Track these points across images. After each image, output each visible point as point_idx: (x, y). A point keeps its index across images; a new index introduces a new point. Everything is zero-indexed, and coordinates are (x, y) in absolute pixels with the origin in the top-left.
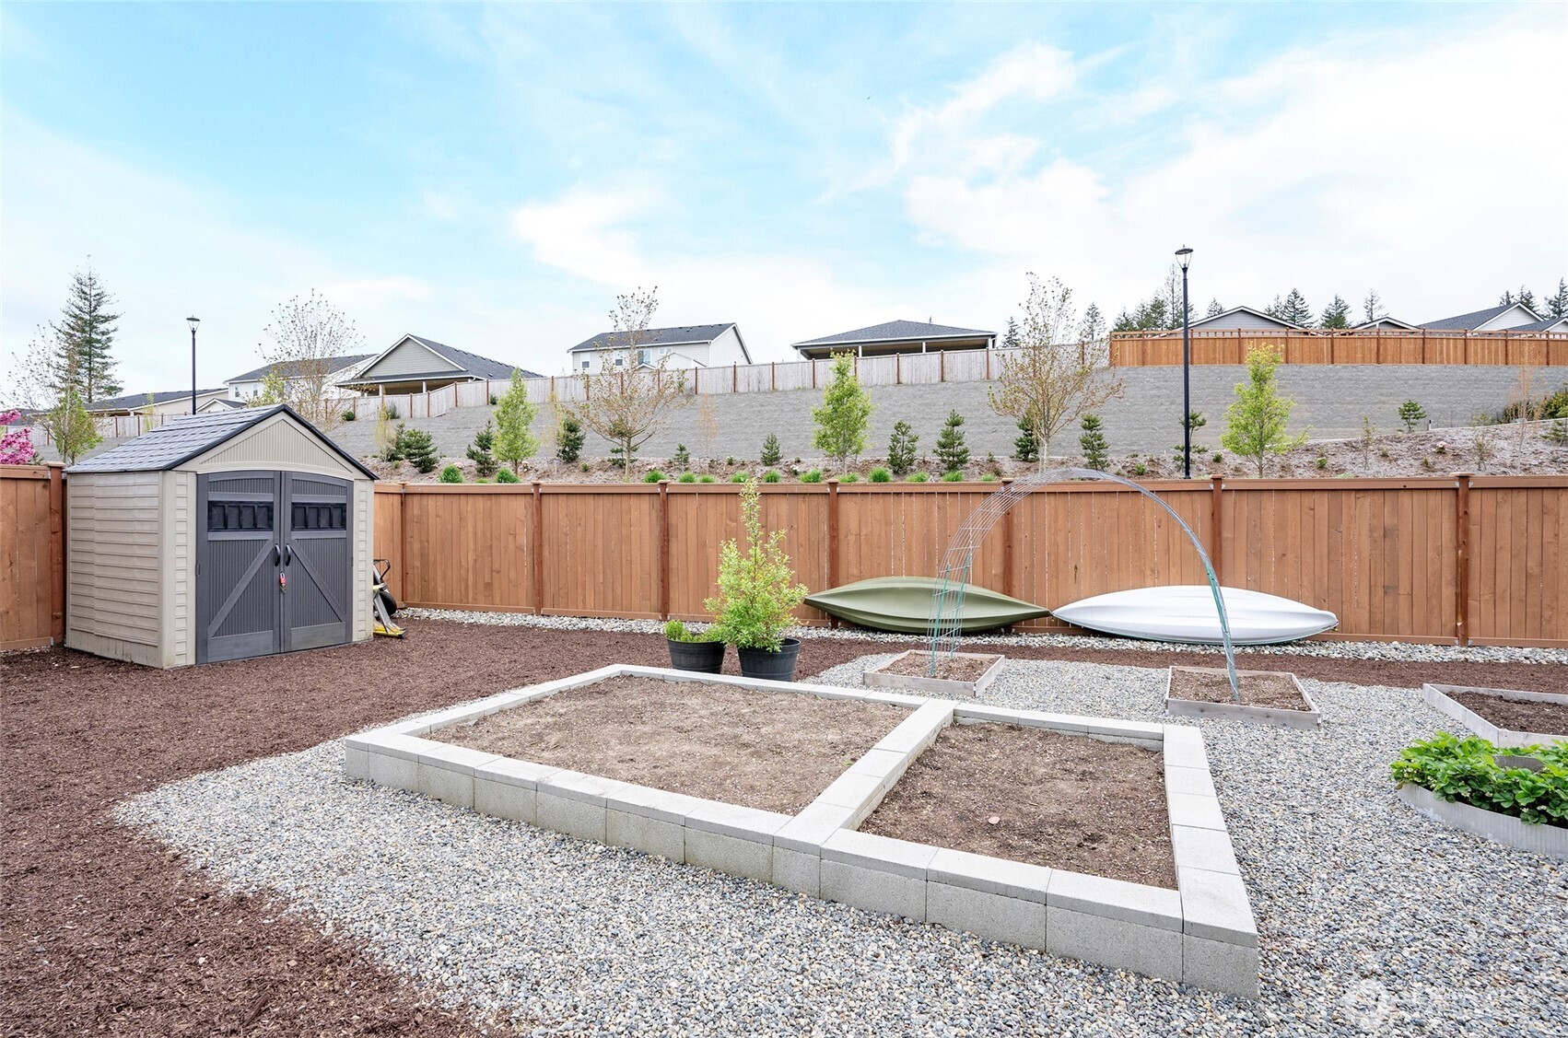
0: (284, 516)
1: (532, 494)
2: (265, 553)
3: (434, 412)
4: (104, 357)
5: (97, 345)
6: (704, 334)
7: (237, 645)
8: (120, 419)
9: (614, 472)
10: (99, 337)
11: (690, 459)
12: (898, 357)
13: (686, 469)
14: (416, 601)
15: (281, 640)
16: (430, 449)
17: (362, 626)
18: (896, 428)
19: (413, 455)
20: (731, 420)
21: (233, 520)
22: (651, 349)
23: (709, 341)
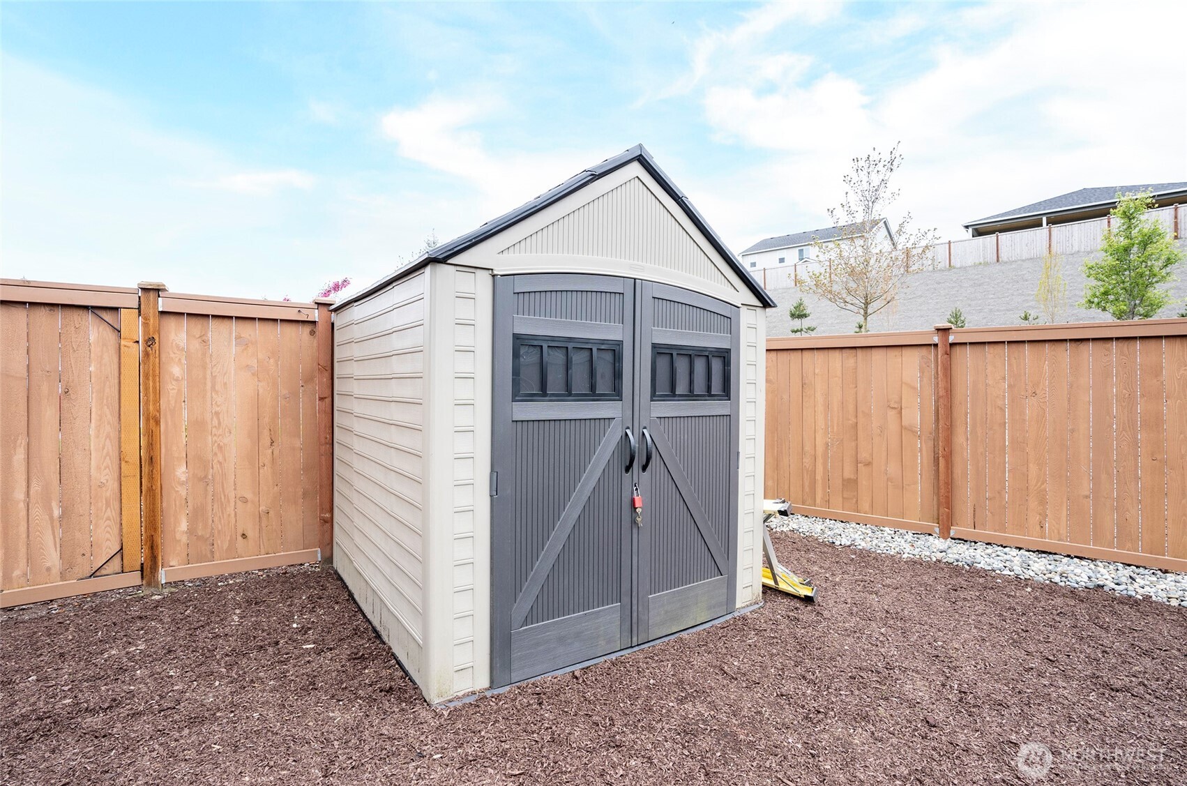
0: (638, 371)
1: (936, 345)
2: (609, 445)
7: (561, 641)
15: (633, 621)
17: (748, 578)
21: (555, 378)
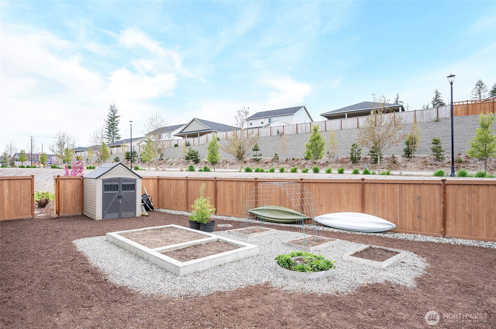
0: (120, 187)
1: (186, 179)
2: (116, 196)
3: (200, 143)
4: (116, 128)
5: (115, 125)
6: (292, 111)
7: (110, 216)
8: (118, 148)
9: (254, 163)
10: (115, 123)
11: (280, 158)
12: (358, 118)
13: (278, 162)
14: (161, 207)
15: (120, 215)
16: (198, 156)
17: (139, 213)
18: (352, 146)
19: (193, 158)
20: (296, 144)
21: (110, 188)
22: (273, 118)
23: (293, 114)
